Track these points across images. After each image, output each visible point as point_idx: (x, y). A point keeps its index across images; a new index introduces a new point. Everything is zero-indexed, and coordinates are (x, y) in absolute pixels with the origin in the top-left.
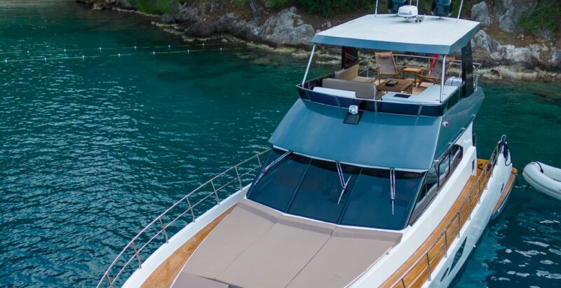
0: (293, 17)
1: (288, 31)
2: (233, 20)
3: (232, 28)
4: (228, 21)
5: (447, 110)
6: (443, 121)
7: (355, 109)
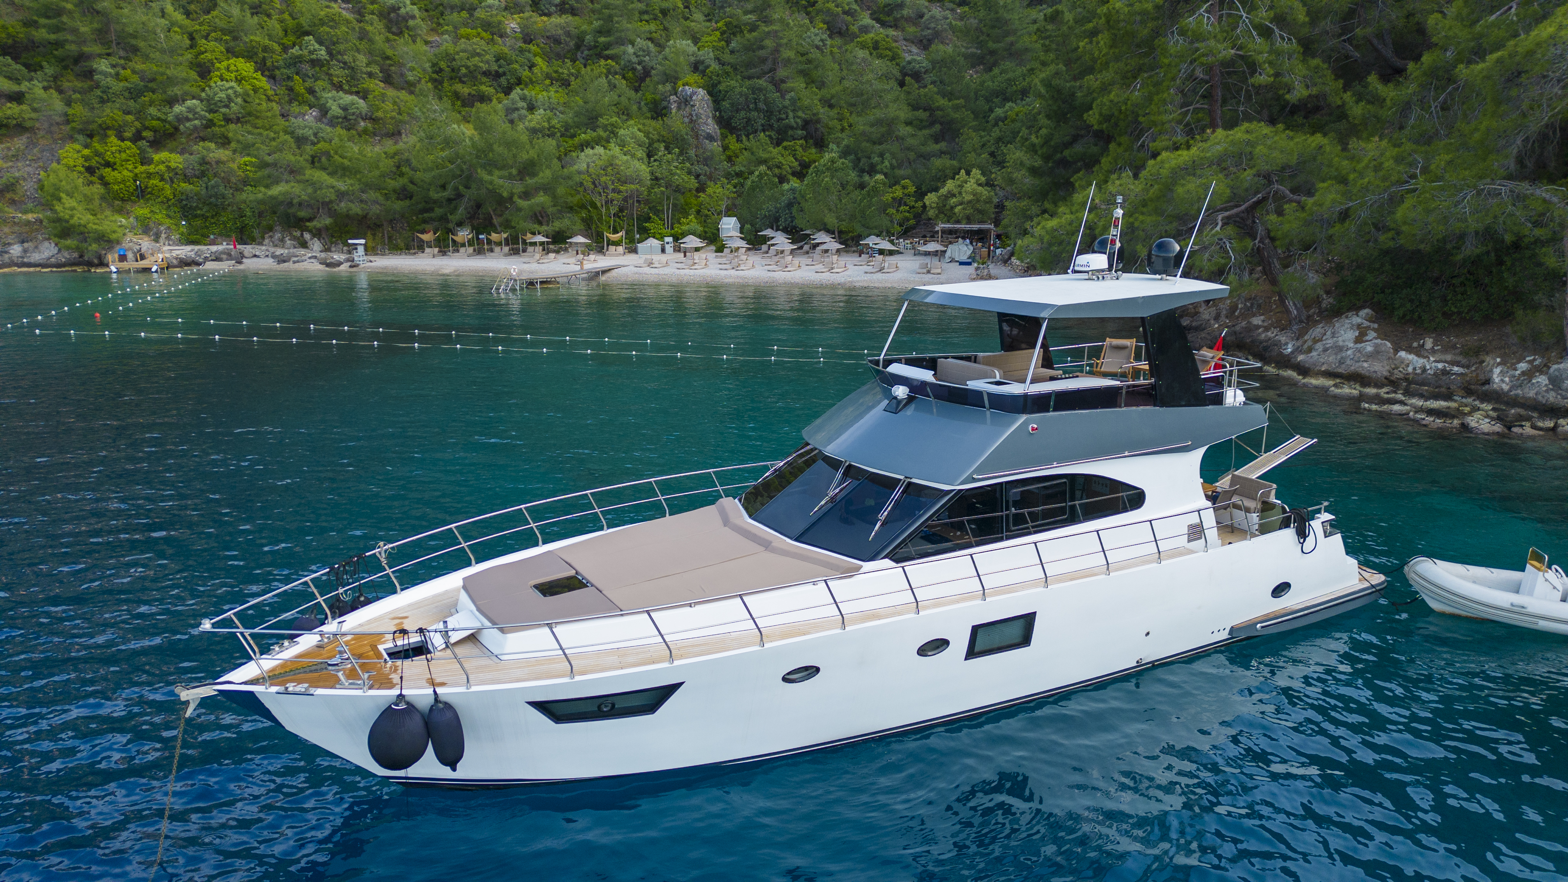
0: (1359, 326)
1: (1340, 349)
2: (1258, 327)
3: (1253, 342)
4: (1251, 328)
5: (1054, 410)
6: (1027, 423)
7: (900, 390)
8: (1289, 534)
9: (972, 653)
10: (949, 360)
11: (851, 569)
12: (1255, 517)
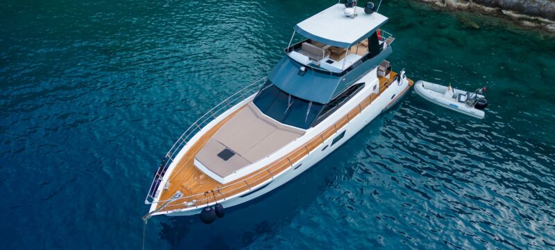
5: (348, 72)
6: (343, 79)
7: (303, 69)
9: (333, 144)
10: (305, 43)
11: (303, 134)
12: (384, 73)
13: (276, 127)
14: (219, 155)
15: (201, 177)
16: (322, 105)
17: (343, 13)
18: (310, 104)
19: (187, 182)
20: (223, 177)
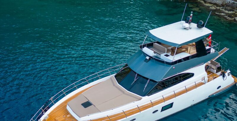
5: (178, 63)
6: (173, 67)
7: (148, 58)
8: (221, 77)
9: (162, 111)
10: (156, 43)
11: (140, 99)
12: (215, 71)
13: (123, 92)
14: (82, 104)
15: (68, 116)
16: (156, 82)
17: (181, 26)
18: (148, 81)
19: (59, 118)
20: (80, 117)
